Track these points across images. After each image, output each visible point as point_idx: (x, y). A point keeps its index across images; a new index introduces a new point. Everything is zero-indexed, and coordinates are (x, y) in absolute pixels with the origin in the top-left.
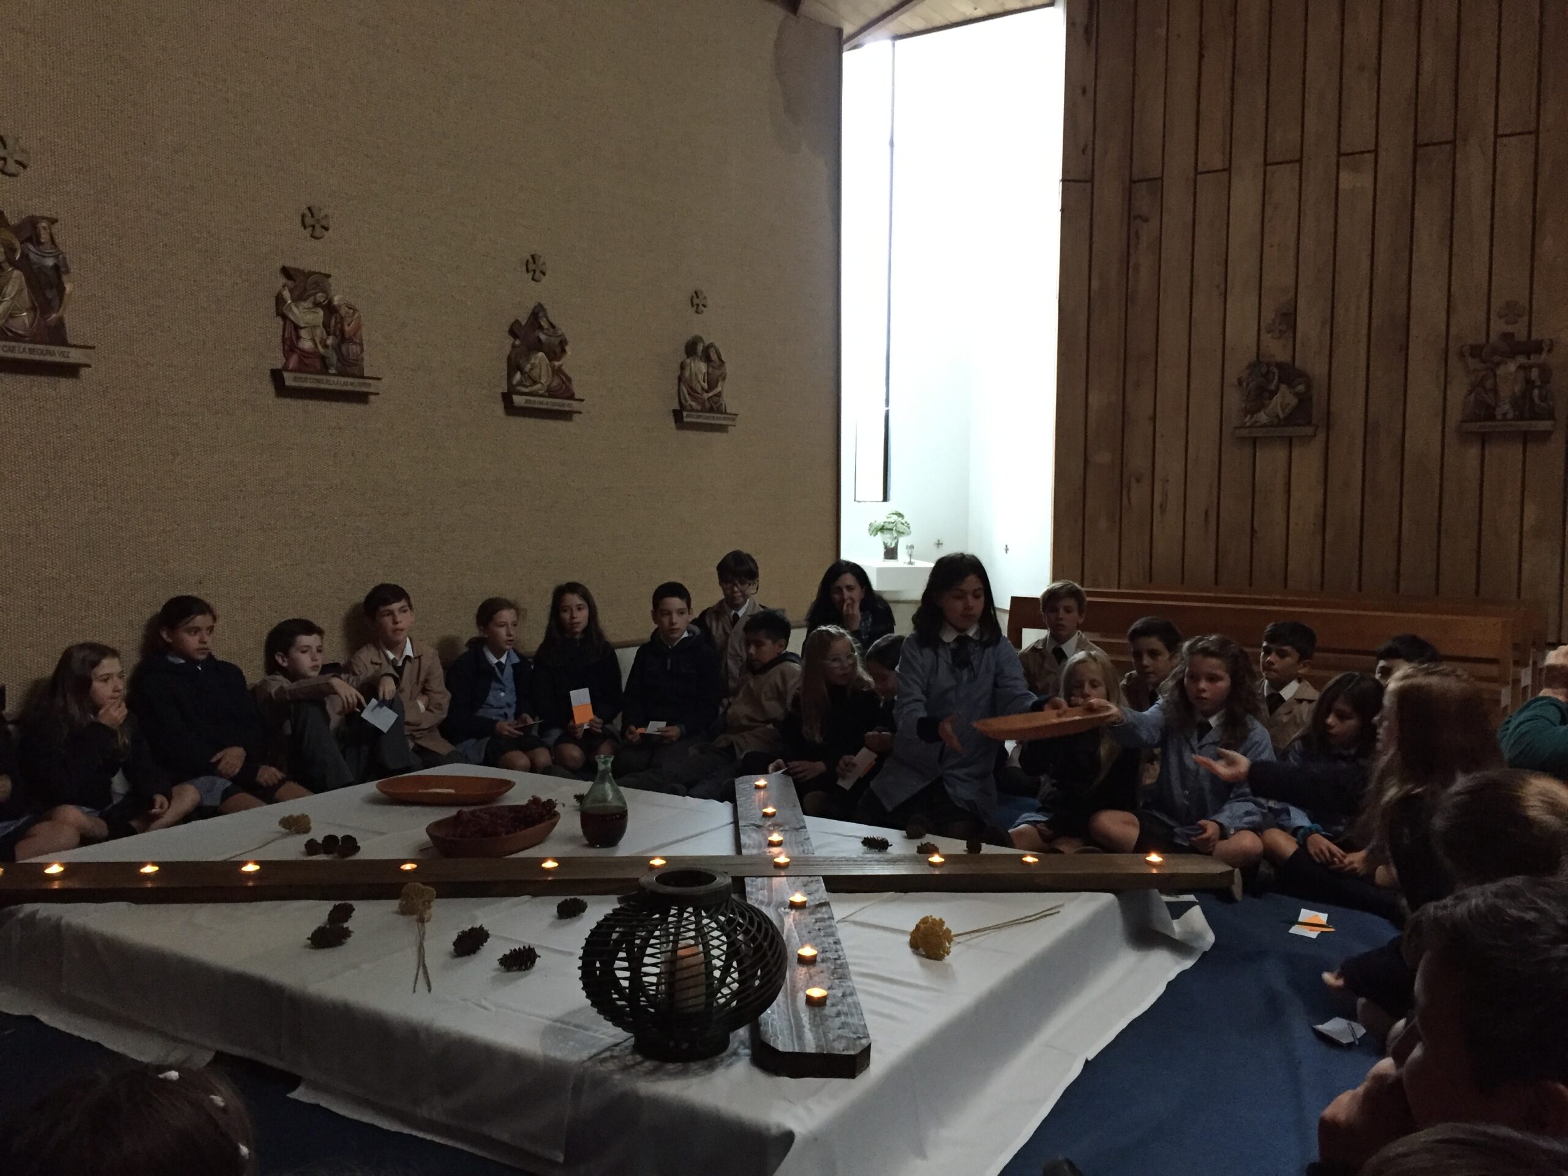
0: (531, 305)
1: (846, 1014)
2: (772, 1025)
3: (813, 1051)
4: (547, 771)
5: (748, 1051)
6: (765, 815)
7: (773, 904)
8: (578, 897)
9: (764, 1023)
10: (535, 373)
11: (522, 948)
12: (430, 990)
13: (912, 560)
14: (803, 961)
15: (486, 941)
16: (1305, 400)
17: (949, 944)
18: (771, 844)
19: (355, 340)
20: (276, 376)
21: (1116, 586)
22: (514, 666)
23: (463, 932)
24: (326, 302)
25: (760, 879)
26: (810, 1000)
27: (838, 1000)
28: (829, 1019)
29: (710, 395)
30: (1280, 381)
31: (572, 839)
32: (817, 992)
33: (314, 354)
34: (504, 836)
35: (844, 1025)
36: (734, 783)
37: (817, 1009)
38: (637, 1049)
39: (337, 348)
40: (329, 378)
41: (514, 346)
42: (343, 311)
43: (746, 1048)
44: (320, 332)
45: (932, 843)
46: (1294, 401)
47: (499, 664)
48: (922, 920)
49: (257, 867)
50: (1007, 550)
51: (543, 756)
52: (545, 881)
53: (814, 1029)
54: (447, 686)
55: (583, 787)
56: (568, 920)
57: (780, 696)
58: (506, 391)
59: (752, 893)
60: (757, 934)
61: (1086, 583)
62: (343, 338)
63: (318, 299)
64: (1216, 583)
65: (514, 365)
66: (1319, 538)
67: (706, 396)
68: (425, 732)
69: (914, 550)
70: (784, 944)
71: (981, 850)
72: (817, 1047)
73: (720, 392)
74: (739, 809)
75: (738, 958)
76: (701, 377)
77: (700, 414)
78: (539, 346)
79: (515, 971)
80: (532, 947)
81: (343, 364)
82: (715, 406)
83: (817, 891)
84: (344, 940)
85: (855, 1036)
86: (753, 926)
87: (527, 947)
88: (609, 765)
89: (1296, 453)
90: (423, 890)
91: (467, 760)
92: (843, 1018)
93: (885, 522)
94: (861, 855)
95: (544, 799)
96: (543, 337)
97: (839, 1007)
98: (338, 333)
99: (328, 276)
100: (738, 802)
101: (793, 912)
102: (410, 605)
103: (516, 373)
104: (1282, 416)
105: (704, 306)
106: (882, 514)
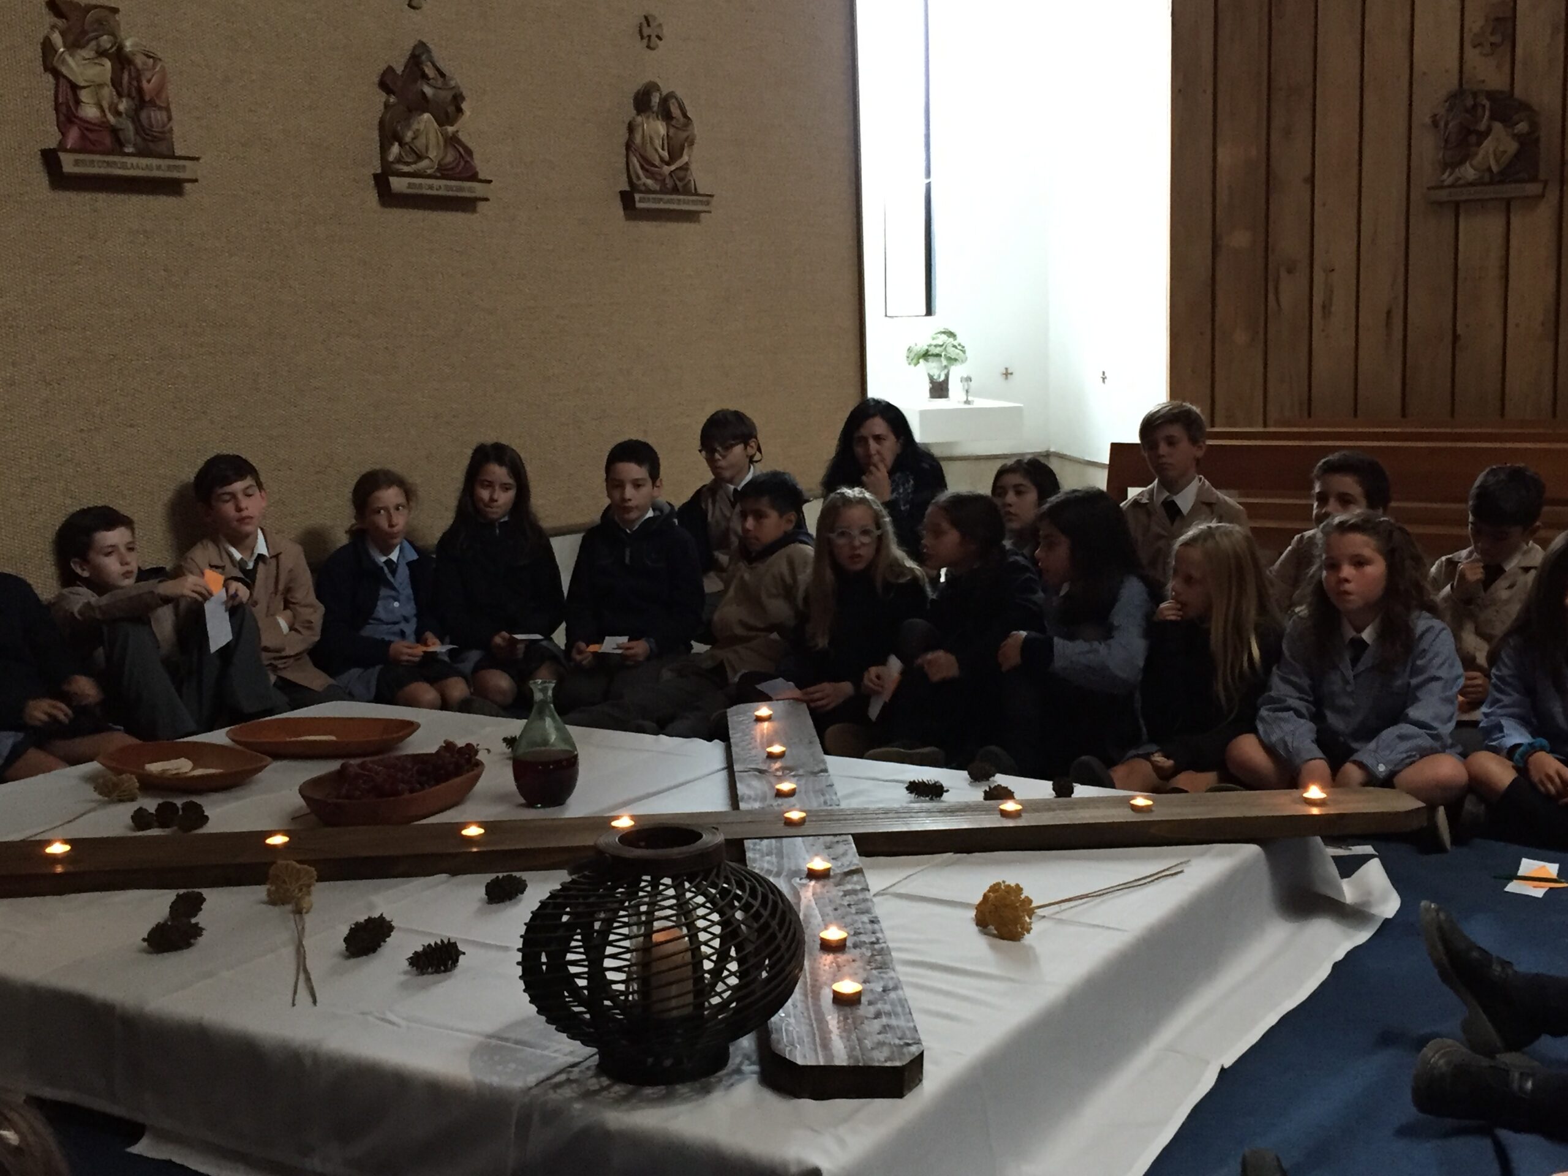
0: (408, 45)
1: (889, 1014)
2: (786, 1030)
3: (845, 1064)
4: (465, 707)
5: (755, 1068)
6: (771, 756)
7: (784, 874)
8: (514, 874)
9: (776, 1030)
10: (420, 143)
11: (439, 942)
12: (315, 1002)
13: (970, 398)
14: (827, 947)
15: (389, 936)
16: (1528, 144)
17: (1030, 918)
18: (779, 794)
19: (158, 102)
20: (50, 158)
21: (1261, 421)
22: (410, 564)
23: (357, 924)
24: (114, 49)
25: (765, 841)
26: (839, 1000)
27: (877, 996)
28: (866, 1022)
29: (673, 168)
30: (1493, 118)
31: (501, 798)
32: (848, 986)
33: (103, 125)
34: (407, 795)
35: (885, 1029)
36: (726, 717)
37: (848, 1009)
38: (602, 1069)
39: (134, 116)
40: (125, 159)
41: (387, 105)
42: (139, 60)
43: (752, 1063)
44: (108, 92)
45: (1003, 785)
46: (1512, 147)
47: (389, 562)
48: (991, 887)
49: (67, 848)
50: (1104, 379)
51: (458, 688)
52: (466, 852)
53: (844, 1034)
54: (319, 597)
55: (515, 726)
56: (502, 905)
57: (788, 592)
58: (379, 171)
59: (755, 860)
60: (762, 910)
61: (1217, 420)
62: (141, 102)
63: (102, 43)
64: (1404, 416)
65: (389, 134)
66: (1550, 346)
67: (667, 169)
68: (292, 660)
69: (972, 384)
70: (801, 926)
71: (1072, 792)
72: (849, 1057)
73: (687, 163)
74: (734, 749)
75: (735, 942)
76: (658, 143)
77: (659, 196)
78: (423, 104)
79: (432, 973)
80: (452, 941)
81: (144, 139)
82: (680, 185)
83: (845, 854)
84: (192, 941)
85: (902, 1043)
86: (755, 898)
87: (446, 941)
88: (550, 693)
89: (1515, 221)
90: (299, 871)
91: (351, 697)
92: (884, 1020)
93: (930, 345)
94: (905, 805)
95: (460, 743)
96: (428, 90)
97: (879, 1006)
98: (134, 93)
99: (115, 11)
100: (732, 740)
101: (813, 883)
102: (260, 485)
103: (392, 144)
104: (1495, 169)
105: (659, 38)
106: (925, 333)
